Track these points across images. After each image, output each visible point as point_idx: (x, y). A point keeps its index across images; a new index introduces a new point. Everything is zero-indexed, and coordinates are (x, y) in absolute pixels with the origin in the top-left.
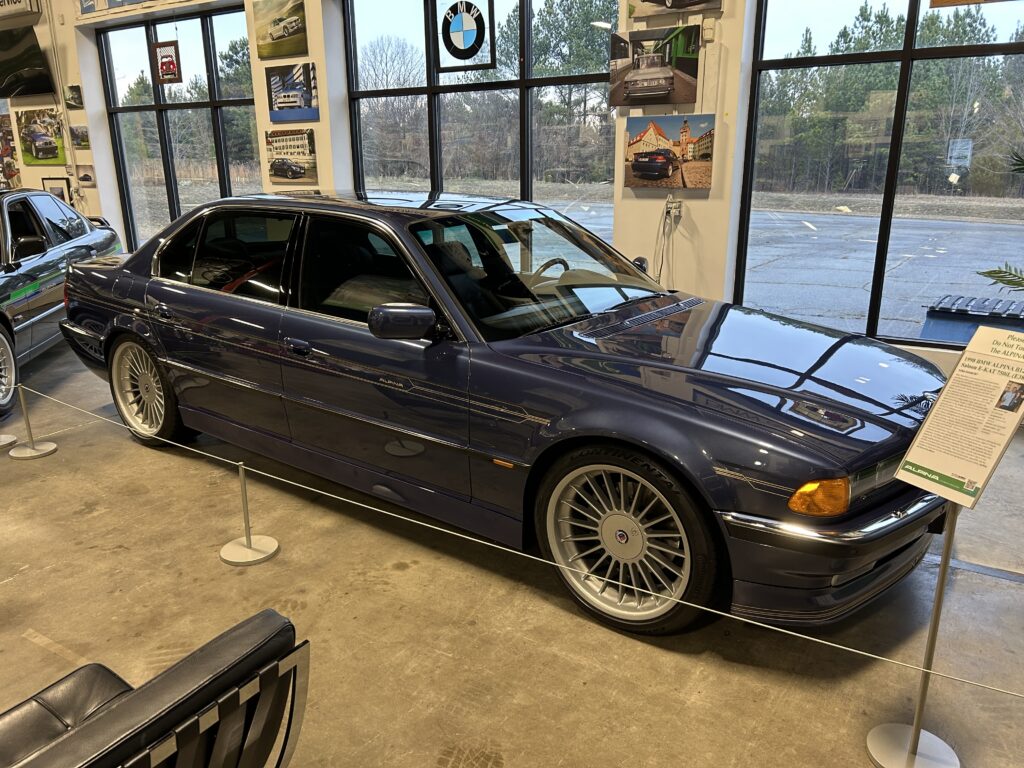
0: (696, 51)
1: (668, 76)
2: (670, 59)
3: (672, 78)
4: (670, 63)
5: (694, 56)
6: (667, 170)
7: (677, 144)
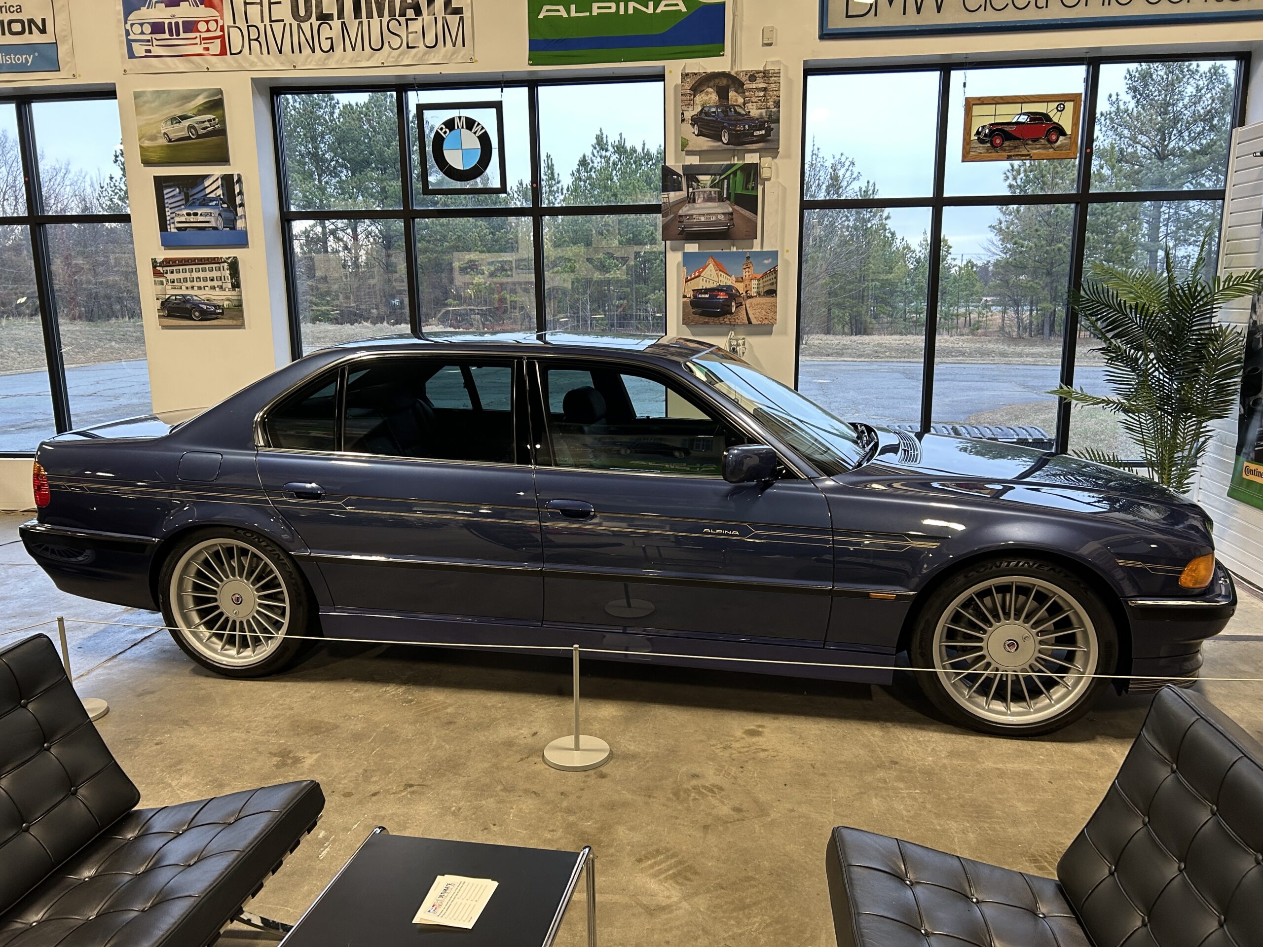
0: (755, 188)
1: (726, 211)
2: (729, 194)
4: (728, 198)
5: (753, 193)
6: (730, 306)
7: (740, 280)
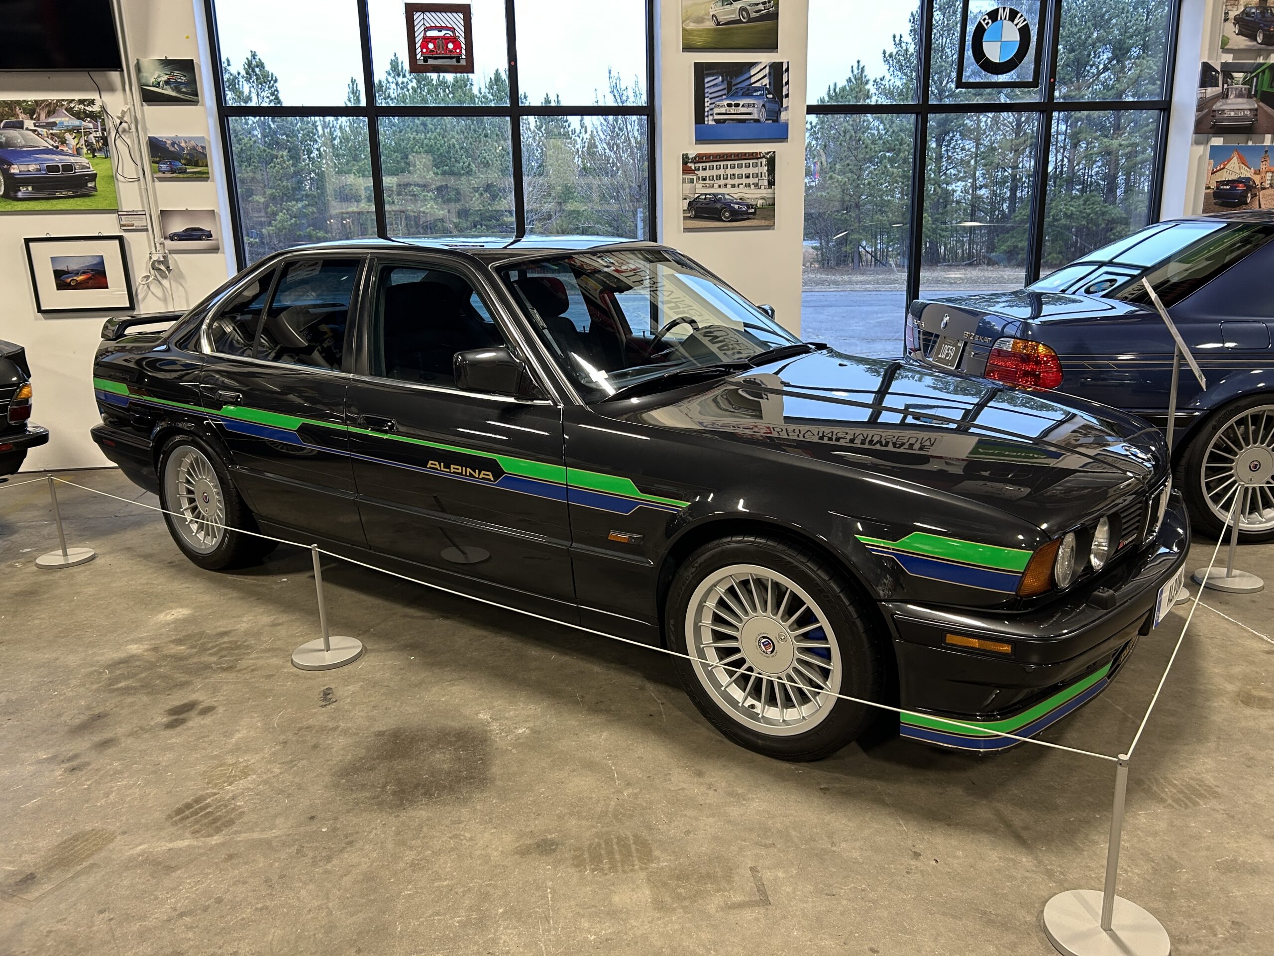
1: (1252, 107)
3: (1256, 110)
6: (1246, 197)
7: (1258, 172)
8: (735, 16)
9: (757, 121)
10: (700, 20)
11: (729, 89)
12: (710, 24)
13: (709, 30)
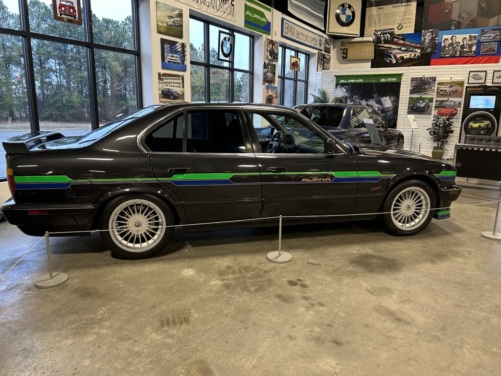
0: (275, 71)
3: (272, 76)
7: (273, 93)
8: (172, 23)
9: (179, 63)
10: (162, 22)
11: (171, 50)
12: (165, 25)
13: (165, 26)
